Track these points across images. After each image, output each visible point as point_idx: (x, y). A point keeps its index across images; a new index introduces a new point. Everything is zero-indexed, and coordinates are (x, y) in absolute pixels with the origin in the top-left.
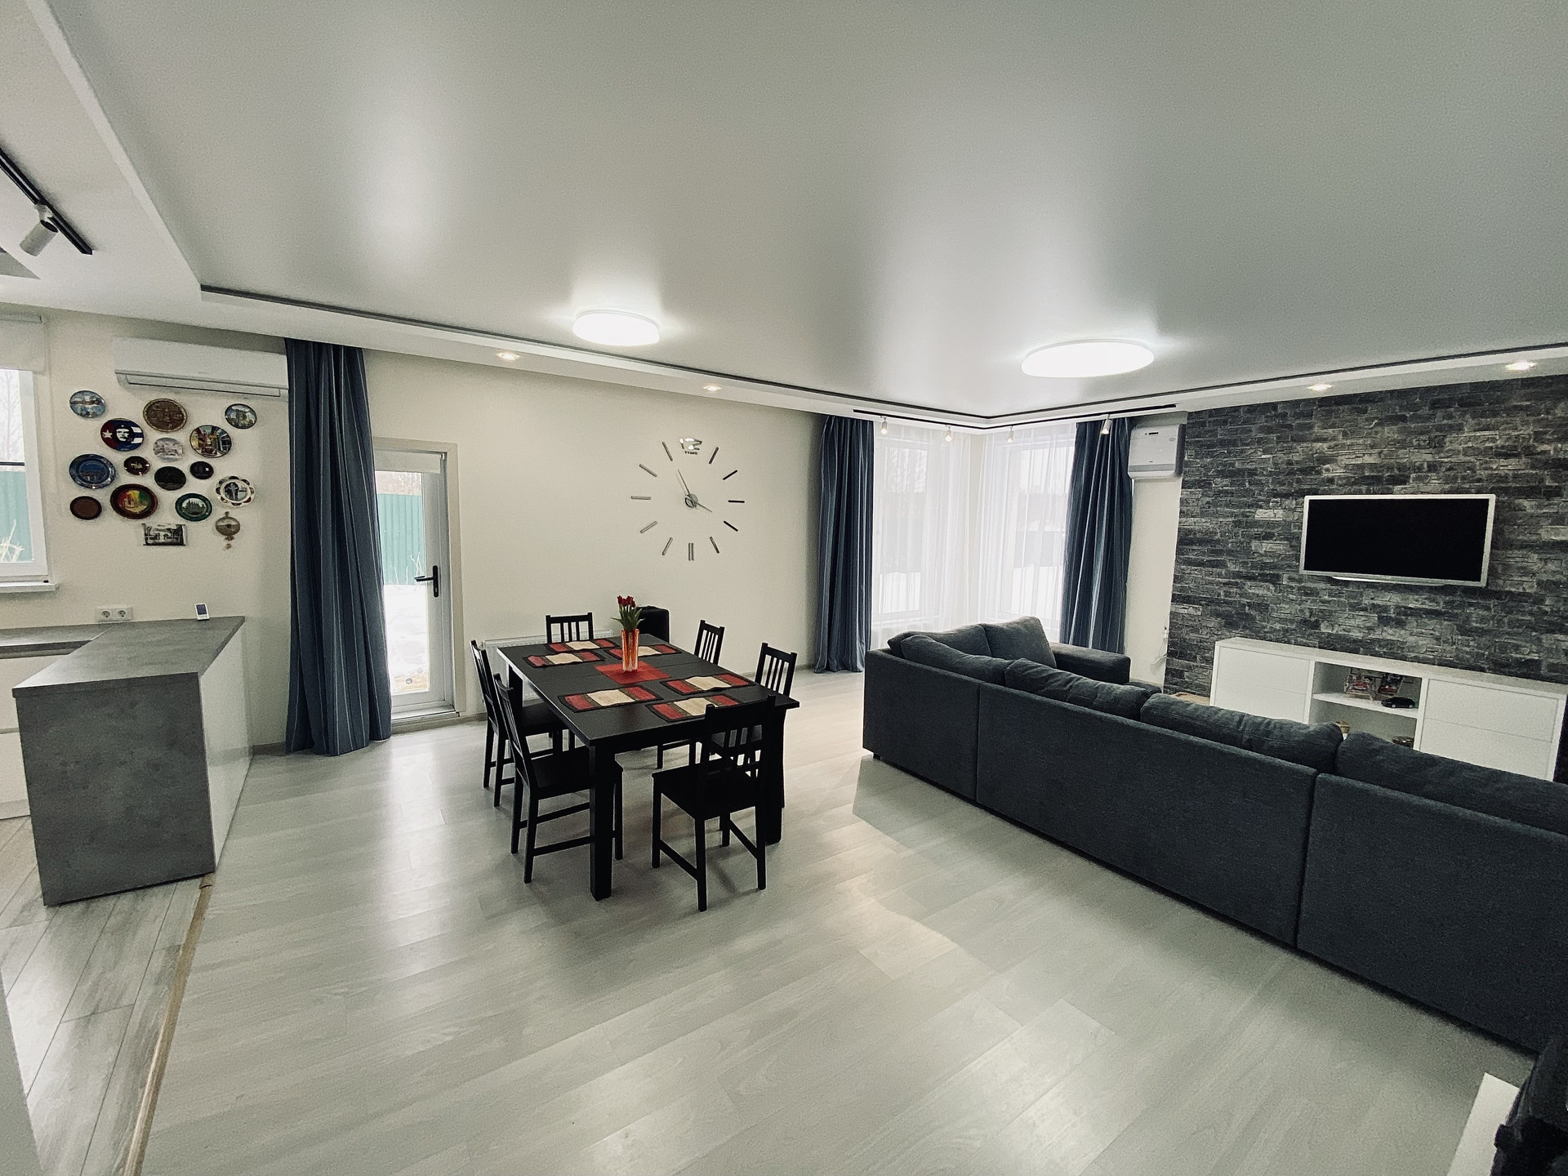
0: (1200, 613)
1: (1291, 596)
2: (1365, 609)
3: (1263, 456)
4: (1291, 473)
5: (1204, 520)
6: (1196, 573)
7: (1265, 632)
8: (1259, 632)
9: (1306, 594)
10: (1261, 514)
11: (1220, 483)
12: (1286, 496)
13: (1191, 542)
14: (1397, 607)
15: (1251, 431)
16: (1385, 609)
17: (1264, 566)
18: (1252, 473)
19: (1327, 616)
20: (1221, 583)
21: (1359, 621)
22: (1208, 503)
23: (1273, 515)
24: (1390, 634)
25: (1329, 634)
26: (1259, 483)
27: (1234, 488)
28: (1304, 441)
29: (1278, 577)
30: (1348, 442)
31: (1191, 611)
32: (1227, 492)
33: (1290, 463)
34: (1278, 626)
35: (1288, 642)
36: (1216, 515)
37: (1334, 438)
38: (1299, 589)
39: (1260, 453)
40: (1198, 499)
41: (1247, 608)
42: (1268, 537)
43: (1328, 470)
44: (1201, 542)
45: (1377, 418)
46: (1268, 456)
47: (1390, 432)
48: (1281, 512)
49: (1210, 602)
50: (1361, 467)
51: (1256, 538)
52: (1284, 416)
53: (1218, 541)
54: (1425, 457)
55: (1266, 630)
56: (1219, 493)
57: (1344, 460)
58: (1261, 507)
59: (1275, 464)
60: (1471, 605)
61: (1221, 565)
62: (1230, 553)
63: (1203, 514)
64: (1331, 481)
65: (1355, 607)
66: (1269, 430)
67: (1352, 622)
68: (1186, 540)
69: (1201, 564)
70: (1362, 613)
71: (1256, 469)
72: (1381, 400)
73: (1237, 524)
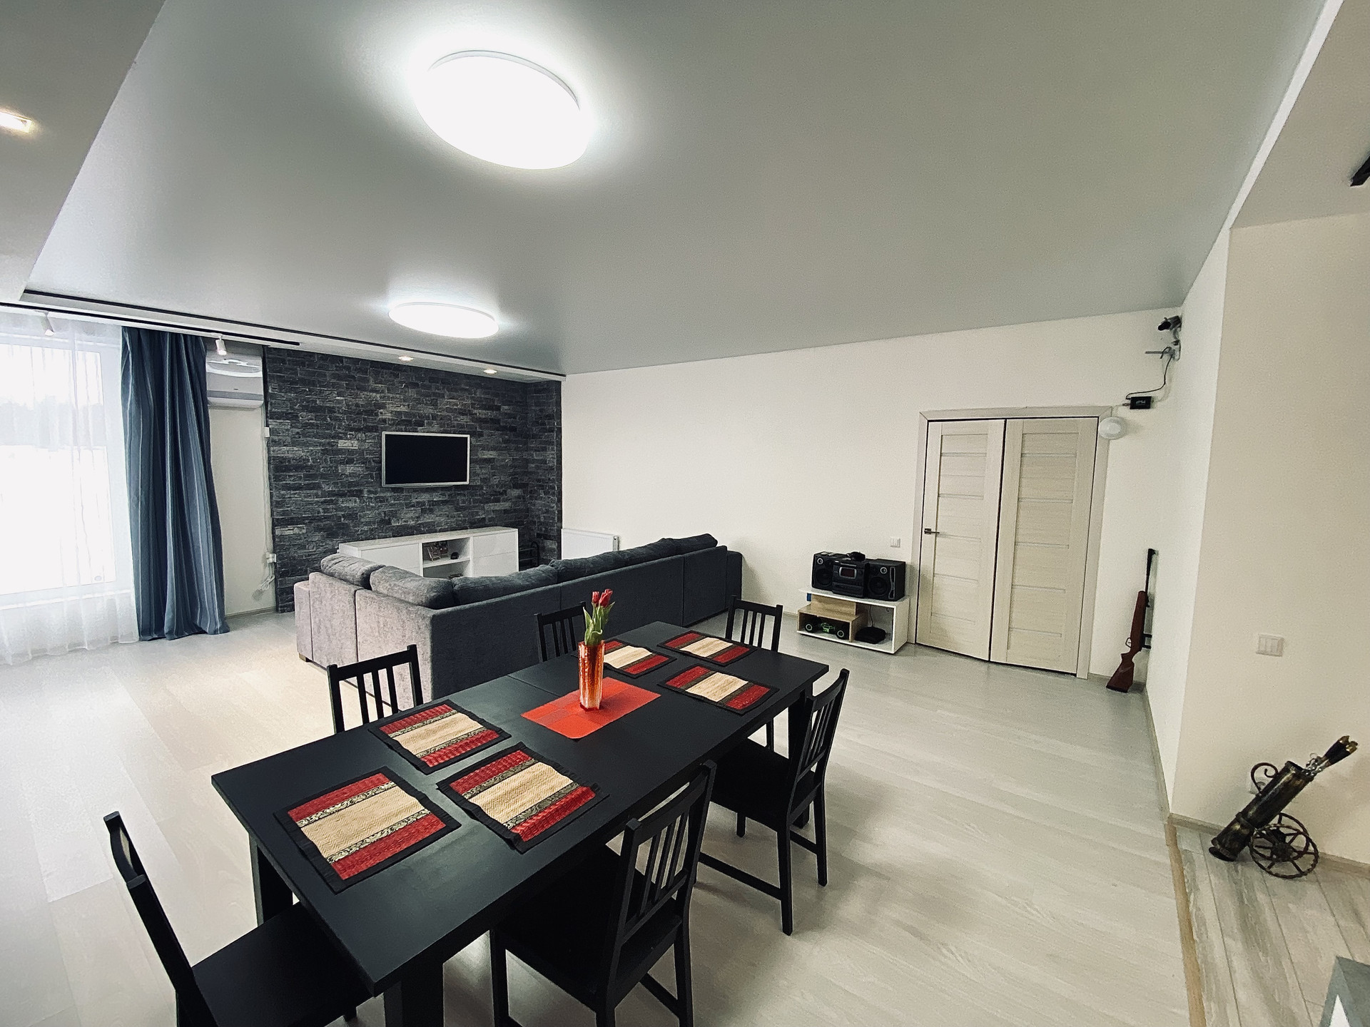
0: (304, 531)
1: (371, 504)
2: (413, 506)
3: (337, 398)
4: (359, 413)
5: (295, 449)
6: (297, 496)
7: (358, 535)
8: (353, 536)
9: (381, 502)
10: (342, 444)
11: (305, 417)
12: (358, 430)
13: (288, 469)
14: (429, 501)
15: (325, 376)
16: (423, 503)
17: (350, 484)
18: (331, 410)
19: (394, 514)
20: (318, 502)
21: (411, 515)
22: (298, 433)
23: (350, 445)
24: (428, 519)
25: (398, 526)
26: (336, 419)
27: (318, 422)
28: (365, 391)
29: (361, 491)
30: (391, 395)
31: (296, 531)
32: (312, 424)
33: (357, 405)
34: (366, 528)
35: (374, 539)
36: (305, 444)
37: (383, 392)
38: (376, 498)
39: (335, 395)
40: (287, 430)
41: (342, 519)
42: (350, 461)
43: (381, 413)
44: (297, 468)
45: (405, 382)
46: (342, 398)
47: (412, 393)
48: (356, 442)
49: (312, 520)
50: (400, 413)
51: (341, 463)
52: (348, 368)
53: (311, 467)
54: (429, 410)
55: (359, 533)
56: (306, 425)
57: (390, 407)
58: (341, 438)
59: (348, 405)
60: (458, 494)
61: (318, 487)
62: (323, 476)
63: (294, 444)
64: (384, 421)
65: (409, 506)
66: (339, 378)
67: (408, 515)
68: (278, 468)
69: (299, 488)
70: (412, 509)
71: (333, 408)
72: (405, 371)
73: (325, 452)
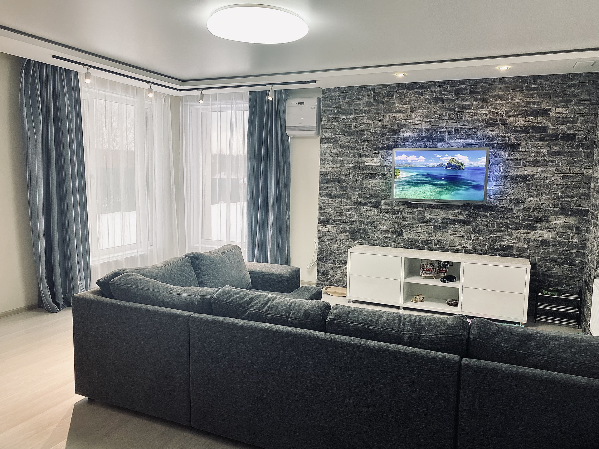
0: (335, 230)
1: (387, 215)
2: (426, 221)
3: (368, 122)
4: (384, 134)
5: (335, 166)
6: (333, 203)
7: (374, 240)
8: (370, 240)
9: (395, 214)
10: (369, 162)
11: (343, 140)
12: (382, 149)
13: (328, 182)
14: (443, 219)
15: (360, 104)
16: (436, 220)
17: (371, 196)
18: (362, 133)
19: (406, 226)
20: (347, 209)
21: (423, 230)
22: (337, 154)
23: (374, 162)
24: (439, 236)
25: (409, 239)
26: (366, 140)
27: (351, 144)
28: (390, 112)
29: (379, 203)
30: (414, 114)
31: (331, 229)
32: (347, 146)
33: (383, 127)
34: (380, 236)
35: (387, 246)
36: (342, 162)
37: (406, 111)
38: (391, 210)
39: (365, 120)
40: (331, 152)
41: (363, 225)
42: (372, 177)
43: (403, 132)
44: (335, 181)
45: (428, 99)
46: (371, 122)
47: (435, 108)
48: (379, 160)
49: (341, 222)
50: (421, 130)
51: (365, 178)
52: (378, 95)
53: (344, 181)
54: (453, 124)
55: (374, 239)
56: (343, 147)
57: (412, 126)
58: (368, 157)
59: (375, 128)
61: (347, 196)
62: (352, 188)
63: (334, 162)
64: (405, 139)
65: (422, 220)
66: (370, 104)
67: (420, 230)
68: (325, 180)
69: (335, 197)
70: (425, 224)
71: (364, 131)
72: (430, 87)
73: (355, 168)
